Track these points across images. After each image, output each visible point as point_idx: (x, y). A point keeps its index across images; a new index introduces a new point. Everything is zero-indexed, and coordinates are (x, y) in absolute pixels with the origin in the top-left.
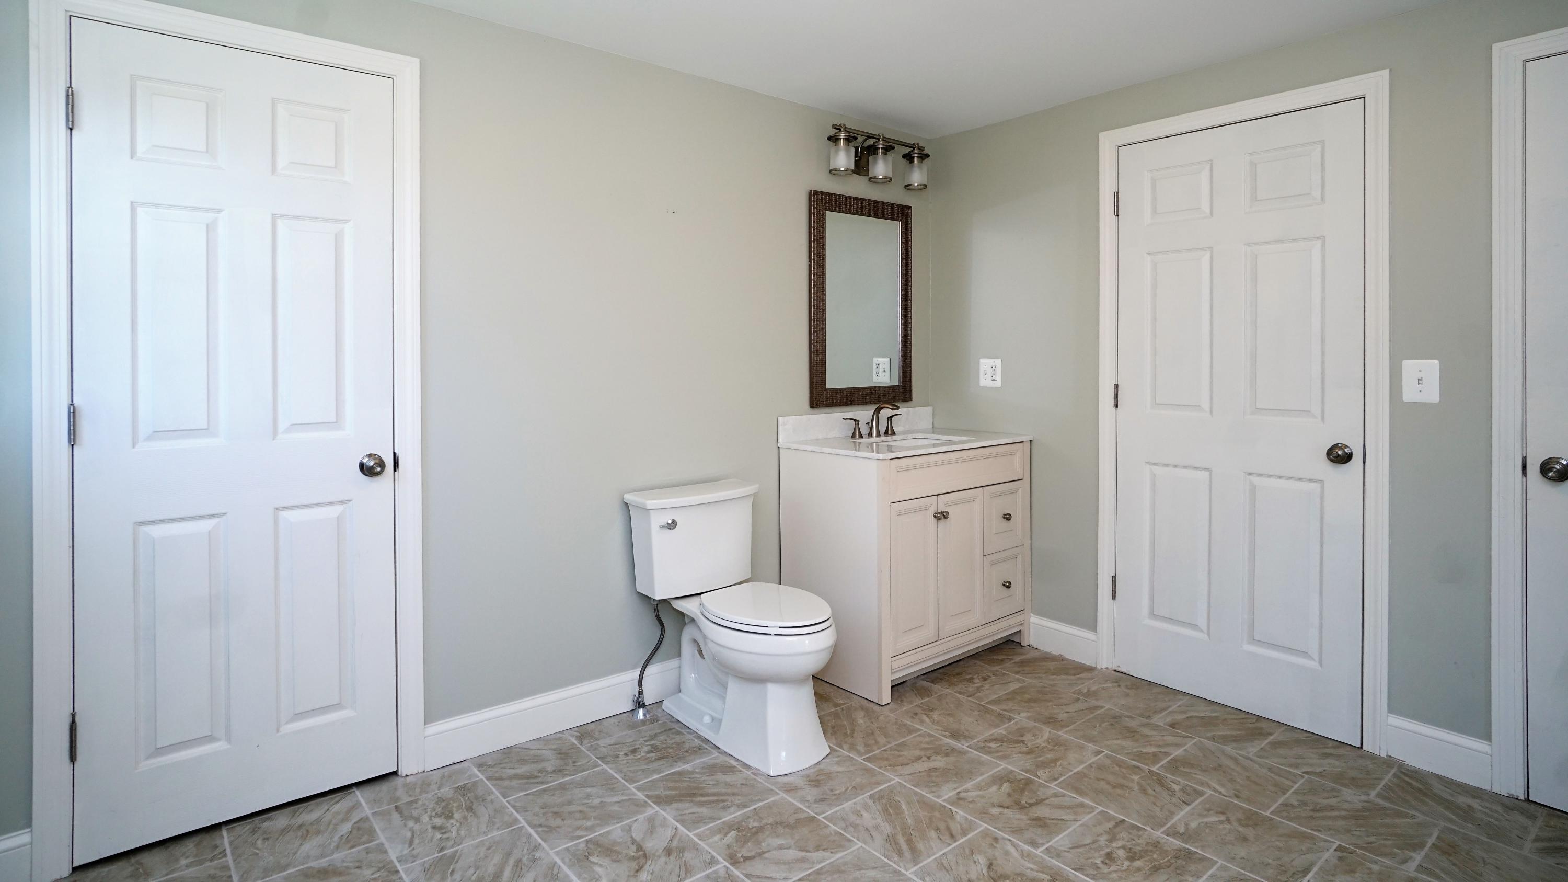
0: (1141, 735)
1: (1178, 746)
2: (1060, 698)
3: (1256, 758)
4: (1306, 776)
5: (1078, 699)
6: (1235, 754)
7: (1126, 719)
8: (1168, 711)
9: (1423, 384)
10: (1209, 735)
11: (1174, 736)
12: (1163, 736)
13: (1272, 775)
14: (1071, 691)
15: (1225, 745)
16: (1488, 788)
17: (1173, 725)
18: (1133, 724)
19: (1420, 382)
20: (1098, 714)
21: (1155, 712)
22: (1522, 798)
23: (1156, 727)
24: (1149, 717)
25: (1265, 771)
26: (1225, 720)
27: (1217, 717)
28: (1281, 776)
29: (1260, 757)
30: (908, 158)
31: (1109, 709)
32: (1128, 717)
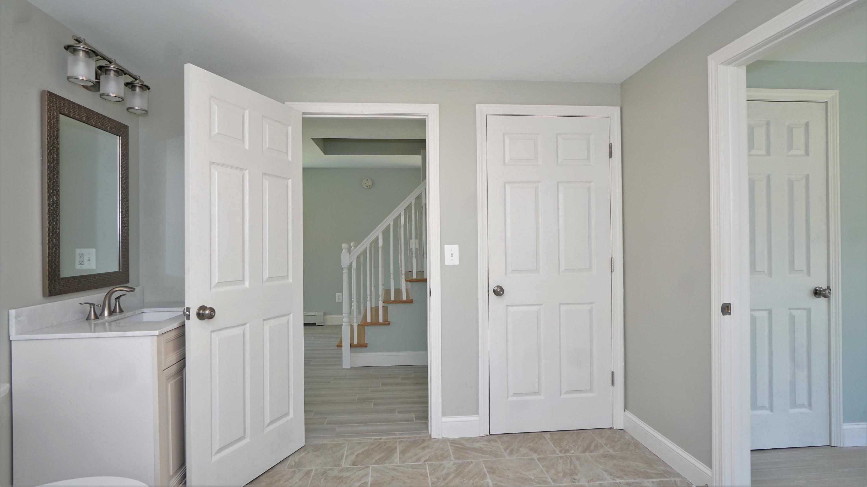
0: (345, 478)
1: (367, 475)
2: (284, 475)
3: (402, 464)
4: (426, 463)
5: (295, 471)
6: (392, 467)
7: (329, 471)
8: (345, 457)
9: (453, 256)
10: (373, 461)
11: (360, 470)
12: (355, 473)
13: (415, 470)
14: (286, 468)
15: (385, 464)
16: (478, 436)
17: (354, 464)
18: (335, 473)
19: (452, 255)
20: (313, 476)
21: (339, 460)
22: (488, 435)
23: (348, 470)
24: (339, 465)
25: (410, 469)
26: (373, 449)
27: (367, 450)
28: (419, 469)
29: (403, 463)
30: (130, 86)
31: (316, 470)
32: (329, 469)
